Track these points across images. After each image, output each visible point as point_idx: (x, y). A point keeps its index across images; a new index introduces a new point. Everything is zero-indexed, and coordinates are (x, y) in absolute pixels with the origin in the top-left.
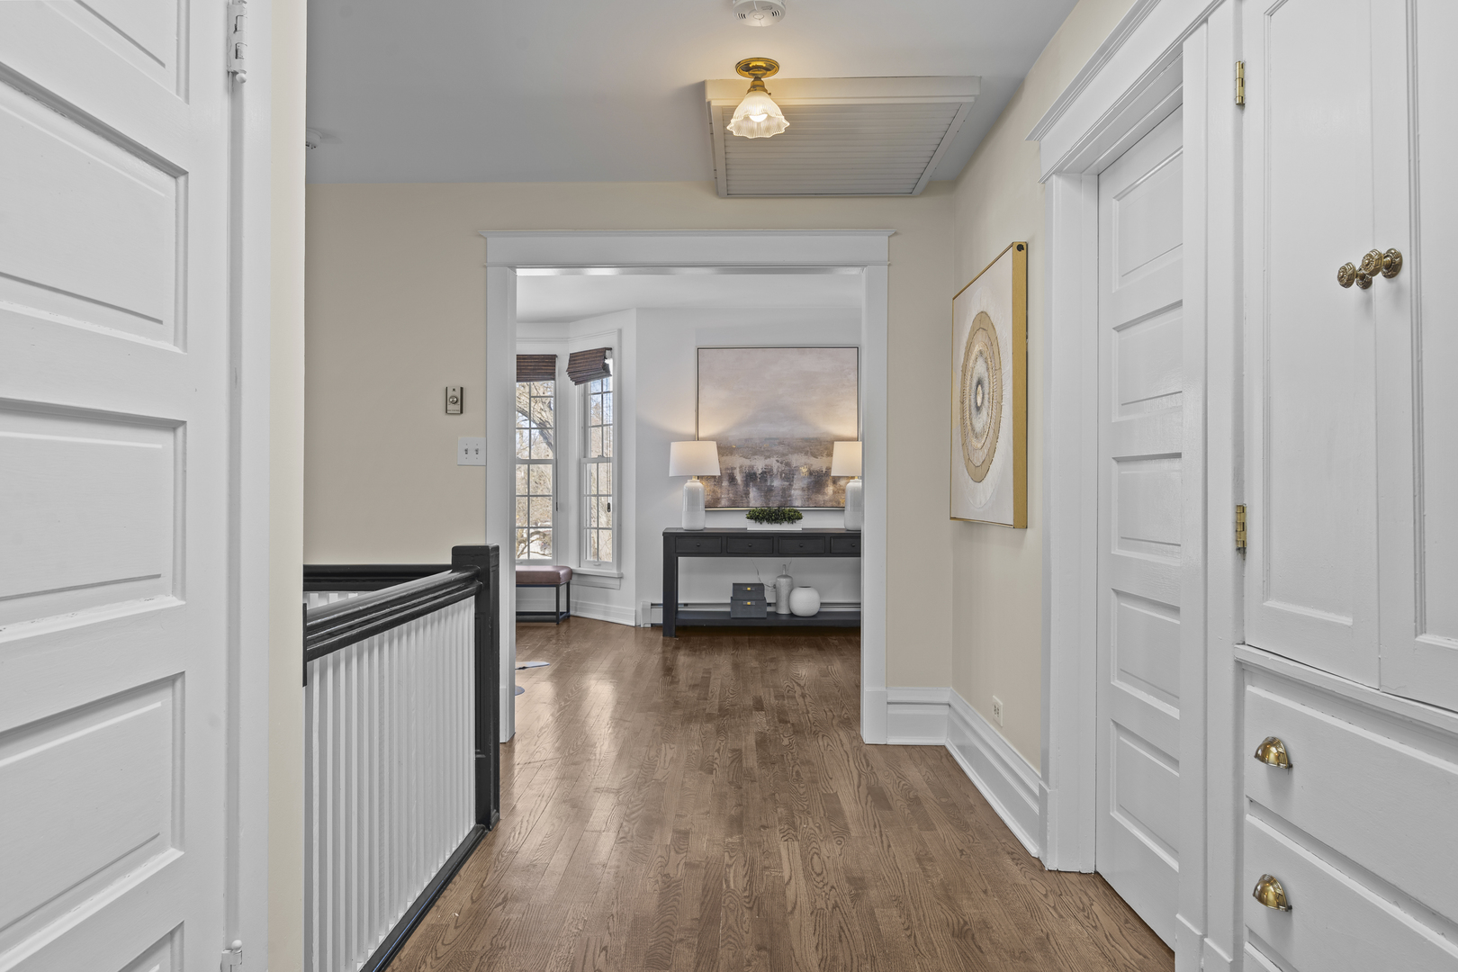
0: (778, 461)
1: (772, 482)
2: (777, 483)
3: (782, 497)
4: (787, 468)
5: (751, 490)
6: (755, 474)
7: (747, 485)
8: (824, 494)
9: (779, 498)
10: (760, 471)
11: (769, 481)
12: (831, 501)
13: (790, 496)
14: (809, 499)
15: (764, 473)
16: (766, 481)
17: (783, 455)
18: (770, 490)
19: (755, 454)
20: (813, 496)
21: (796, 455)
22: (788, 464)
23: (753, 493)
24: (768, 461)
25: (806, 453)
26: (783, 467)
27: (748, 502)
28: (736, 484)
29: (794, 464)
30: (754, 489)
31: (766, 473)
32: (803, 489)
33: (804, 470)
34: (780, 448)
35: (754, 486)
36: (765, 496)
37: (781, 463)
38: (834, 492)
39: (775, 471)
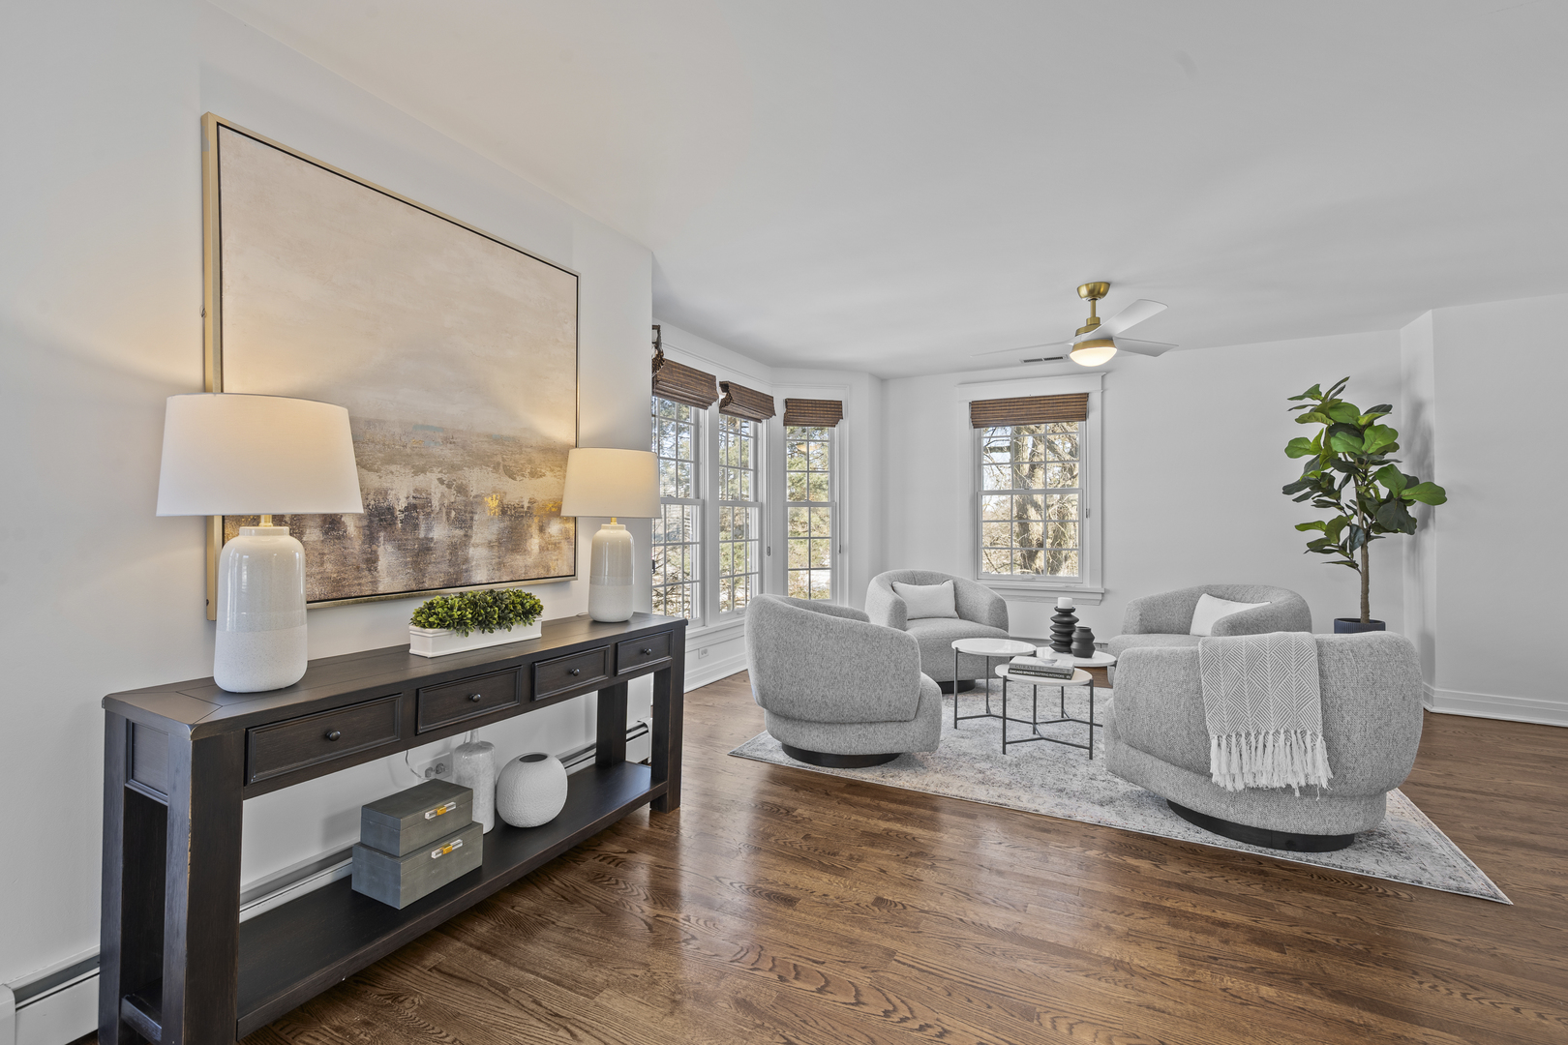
0: (441, 481)
1: (429, 529)
2: (440, 533)
3: (452, 563)
4: (461, 498)
5: (381, 551)
6: (390, 510)
7: (371, 538)
8: (525, 552)
9: (444, 567)
10: (402, 504)
11: (423, 527)
12: (536, 566)
13: (466, 561)
14: (500, 565)
15: (411, 508)
16: (416, 527)
17: (453, 468)
18: (426, 548)
19: (390, 461)
20: (508, 559)
21: (476, 470)
22: (462, 490)
23: (387, 556)
24: (421, 481)
25: (496, 467)
26: (452, 496)
27: (375, 582)
28: (343, 537)
29: (474, 490)
30: (390, 548)
31: (417, 508)
32: (490, 545)
33: (492, 503)
34: (446, 453)
35: (388, 540)
36: (415, 564)
37: (449, 486)
38: (542, 549)
39: (435, 503)
